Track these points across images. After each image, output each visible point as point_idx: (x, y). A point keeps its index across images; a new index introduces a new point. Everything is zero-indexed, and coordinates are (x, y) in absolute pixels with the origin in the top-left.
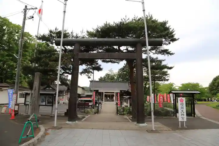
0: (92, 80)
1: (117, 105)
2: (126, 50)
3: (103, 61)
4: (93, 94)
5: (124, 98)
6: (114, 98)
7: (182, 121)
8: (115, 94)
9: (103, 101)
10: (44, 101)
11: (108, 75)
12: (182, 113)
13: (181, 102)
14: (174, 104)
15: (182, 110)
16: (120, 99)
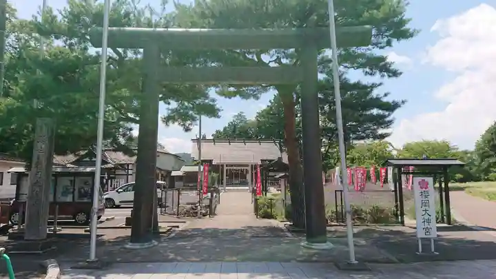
0: (198, 137)
1: (255, 195)
2: (275, 61)
3: (222, 94)
4: (200, 169)
5: (269, 176)
6: (249, 177)
7: (426, 237)
8: (249, 168)
9: (222, 184)
10: (69, 193)
11: (233, 126)
12: (427, 217)
13: (421, 188)
14: (395, 191)
15: (424, 208)
16: (263, 180)
